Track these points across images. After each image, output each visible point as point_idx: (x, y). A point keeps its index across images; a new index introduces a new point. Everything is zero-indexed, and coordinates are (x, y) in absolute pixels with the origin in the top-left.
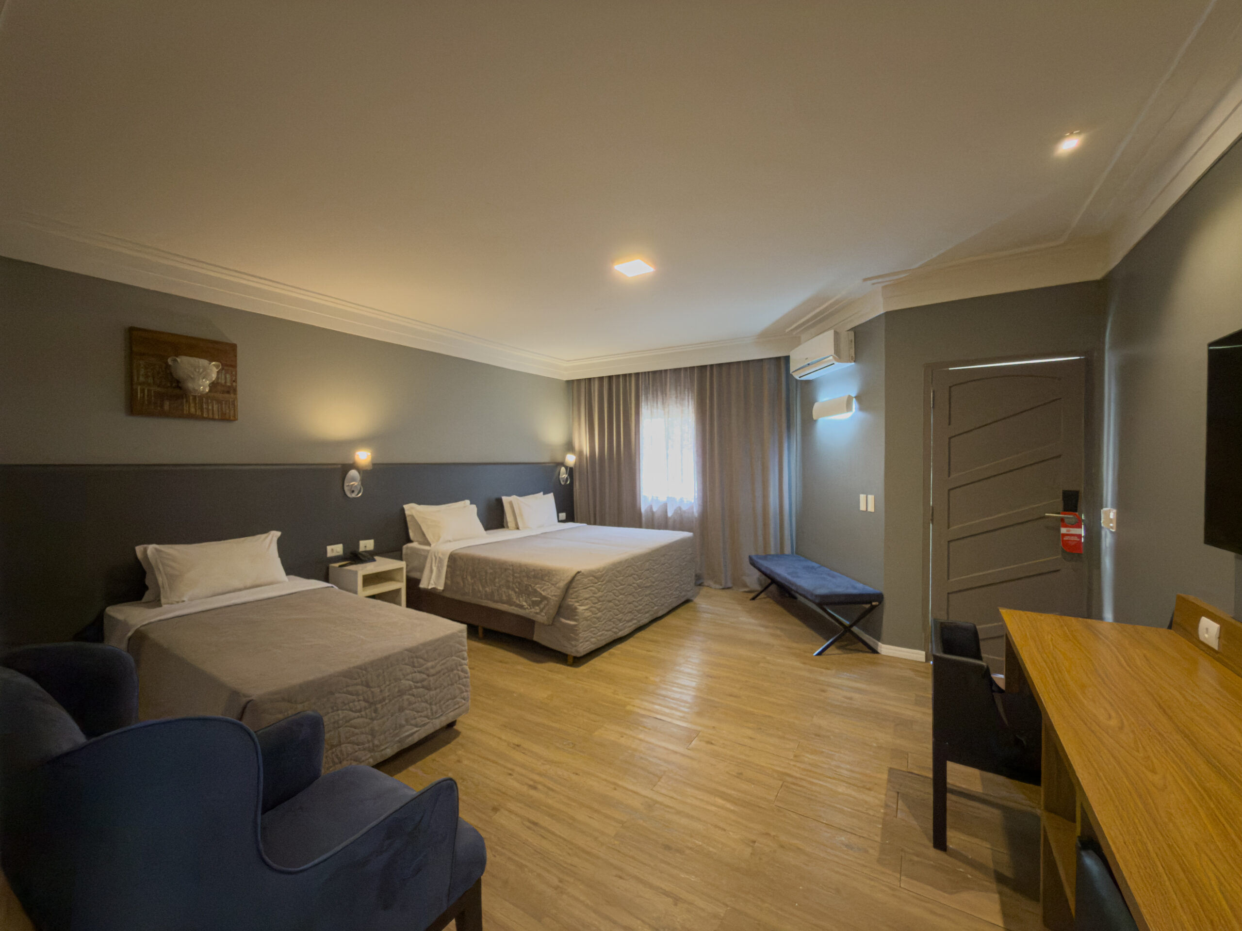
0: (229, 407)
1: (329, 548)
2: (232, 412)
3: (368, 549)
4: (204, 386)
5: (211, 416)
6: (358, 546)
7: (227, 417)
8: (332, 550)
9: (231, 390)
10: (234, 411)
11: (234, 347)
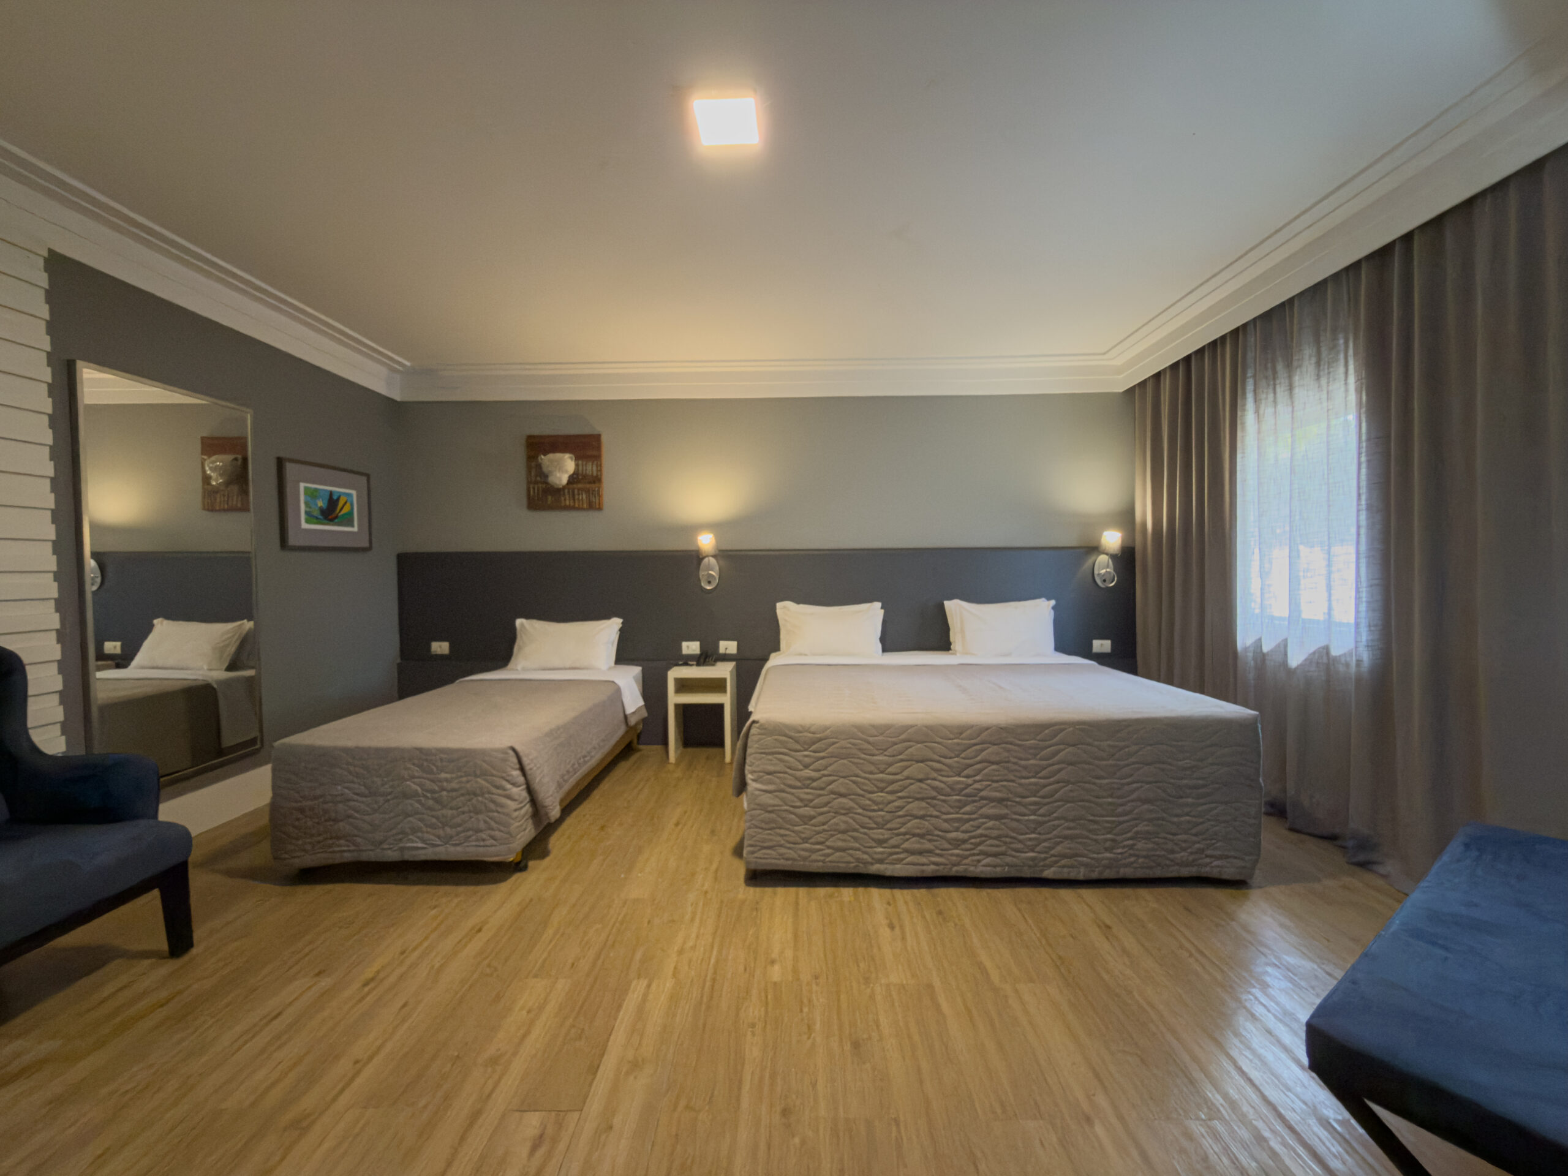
0: (595, 497)
1: (685, 644)
2: (597, 501)
3: (728, 652)
4: (564, 479)
5: (581, 506)
6: (718, 647)
7: (595, 505)
8: (688, 647)
9: (597, 480)
10: (599, 500)
11: (597, 438)
